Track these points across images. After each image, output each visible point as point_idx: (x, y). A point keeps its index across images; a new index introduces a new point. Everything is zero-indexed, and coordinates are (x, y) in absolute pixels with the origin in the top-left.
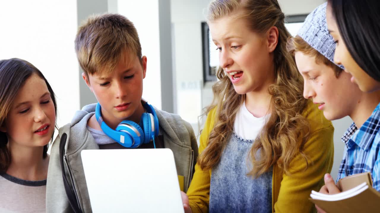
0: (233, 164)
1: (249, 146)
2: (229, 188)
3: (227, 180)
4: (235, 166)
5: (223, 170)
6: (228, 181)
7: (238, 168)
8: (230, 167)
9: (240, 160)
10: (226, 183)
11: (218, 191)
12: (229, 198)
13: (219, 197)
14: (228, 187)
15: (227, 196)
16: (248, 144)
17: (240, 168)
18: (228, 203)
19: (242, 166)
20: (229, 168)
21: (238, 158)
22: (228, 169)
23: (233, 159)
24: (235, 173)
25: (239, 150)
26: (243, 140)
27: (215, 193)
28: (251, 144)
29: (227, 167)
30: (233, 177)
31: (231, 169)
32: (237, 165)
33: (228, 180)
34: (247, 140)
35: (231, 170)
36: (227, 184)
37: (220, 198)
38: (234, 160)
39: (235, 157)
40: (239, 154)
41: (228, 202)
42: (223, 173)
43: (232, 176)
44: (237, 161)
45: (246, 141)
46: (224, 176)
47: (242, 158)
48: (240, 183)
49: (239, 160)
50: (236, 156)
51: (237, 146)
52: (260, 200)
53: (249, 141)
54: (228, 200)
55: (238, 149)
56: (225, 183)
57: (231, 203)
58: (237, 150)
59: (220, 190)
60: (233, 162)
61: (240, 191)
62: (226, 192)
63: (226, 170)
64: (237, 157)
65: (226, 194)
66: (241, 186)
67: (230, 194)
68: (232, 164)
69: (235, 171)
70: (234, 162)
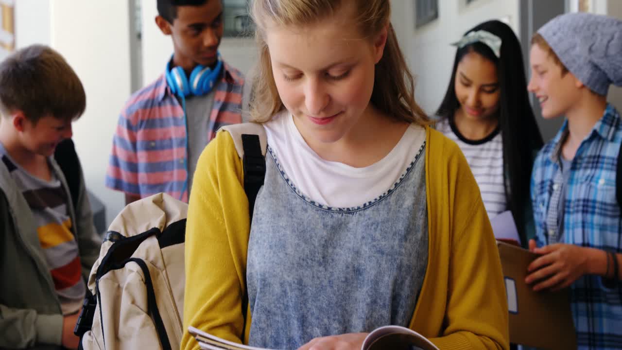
0: (318, 253)
1: (345, 219)
2: (306, 300)
3: (303, 284)
4: (323, 258)
5: (296, 266)
6: (305, 286)
7: (328, 260)
8: (311, 259)
9: (331, 245)
10: (301, 290)
11: (281, 305)
12: (306, 318)
13: (284, 316)
14: (306, 297)
15: (303, 314)
16: (342, 215)
17: (333, 260)
18: (305, 328)
19: (335, 256)
20: (310, 262)
21: (326, 241)
22: (307, 263)
23: (317, 244)
24: (324, 269)
25: (327, 226)
26: (329, 209)
27: (274, 309)
28: (348, 215)
29: (303, 260)
30: (318, 278)
31: (314, 262)
32: (327, 256)
33: (306, 284)
34: (340, 209)
35: (314, 265)
36: (304, 291)
37: (286, 317)
38: (320, 245)
39: (319, 241)
40: (328, 234)
41: (305, 326)
42: (294, 270)
43: (315, 275)
44: (325, 247)
45: (338, 210)
46: (297, 277)
47: (334, 241)
48: (336, 289)
49: (329, 245)
50: (322, 238)
51: (319, 221)
52: (381, 315)
53: (346, 210)
54: (303, 323)
55: (323, 225)
56: (299, 289)
57: (310, 327)
58: (322, 227)
59: (285, 303)
60: (316, 250)
61: (336, 303)
62: (301, 307)
63: (302, 266)
64: (324, 240)
65: (301, 312)
66: (337, 293)
67: (308, 311)
68: (315, 253)
69: (324, 267)
70: (320, 250)
